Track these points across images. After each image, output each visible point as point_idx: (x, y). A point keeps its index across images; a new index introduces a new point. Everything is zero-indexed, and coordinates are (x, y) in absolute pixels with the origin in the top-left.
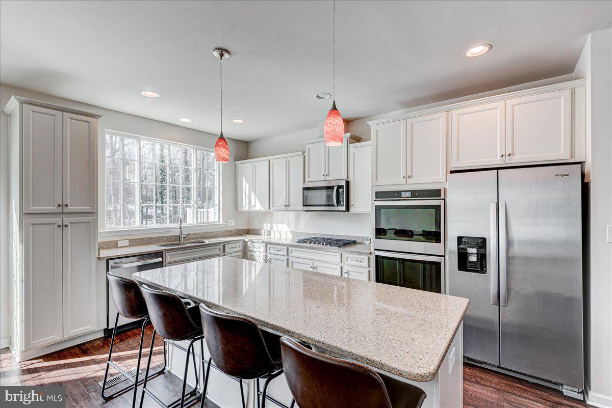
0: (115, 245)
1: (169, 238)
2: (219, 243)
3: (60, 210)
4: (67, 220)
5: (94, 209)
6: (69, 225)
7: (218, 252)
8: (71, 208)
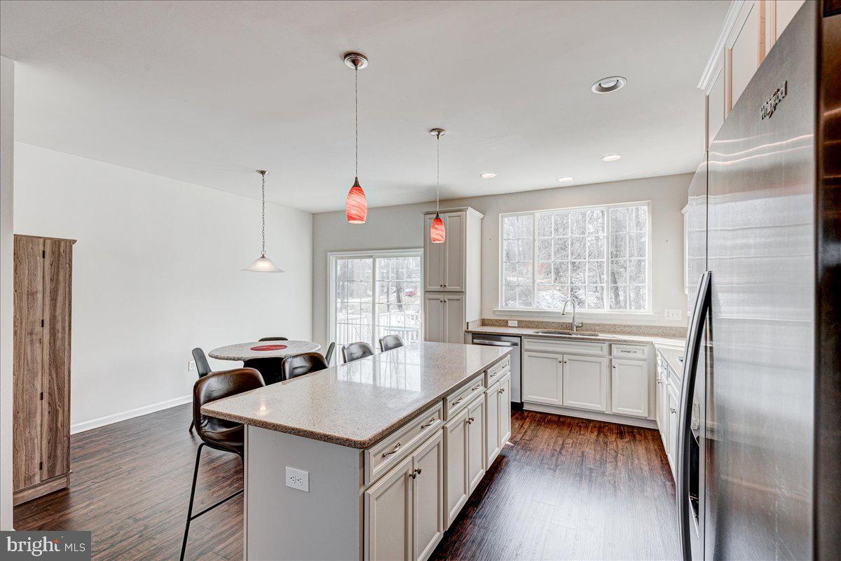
0: (505, 324)
1: (562, 326)
2: (604, 340)
3: (442, 289)
4: (447, 297)
5: (462, 287)
6: (447, 301)
7: (600, 352)
8: (449, 288)
